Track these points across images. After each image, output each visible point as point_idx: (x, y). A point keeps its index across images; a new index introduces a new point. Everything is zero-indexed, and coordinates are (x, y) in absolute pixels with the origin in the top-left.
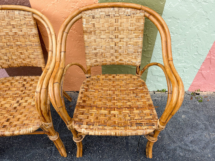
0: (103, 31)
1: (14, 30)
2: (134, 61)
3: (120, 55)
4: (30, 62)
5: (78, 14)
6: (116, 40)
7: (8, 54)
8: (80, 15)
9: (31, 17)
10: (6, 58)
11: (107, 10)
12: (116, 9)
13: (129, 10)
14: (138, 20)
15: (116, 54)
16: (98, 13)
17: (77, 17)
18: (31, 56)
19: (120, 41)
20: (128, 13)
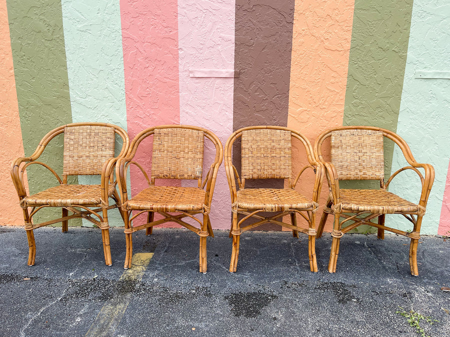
0: (348, 146)
1: (273, 144)
2: (378, 174)
3: (364, 168)
4: (279, 173)
5: (328, 133)
6: (360, 154)
7: (262, 165)
8: (330, 133)
9: (290, 134)
10: (259, 168)
11: (352, 131)
12: (359, 130)
13: (370, 131)
14: (378, 137)
15: (360, 167)
16: (344, 132)
17: (328, 135)
18: (283, 167)
19: (364, 155)
20: (369, 133)
